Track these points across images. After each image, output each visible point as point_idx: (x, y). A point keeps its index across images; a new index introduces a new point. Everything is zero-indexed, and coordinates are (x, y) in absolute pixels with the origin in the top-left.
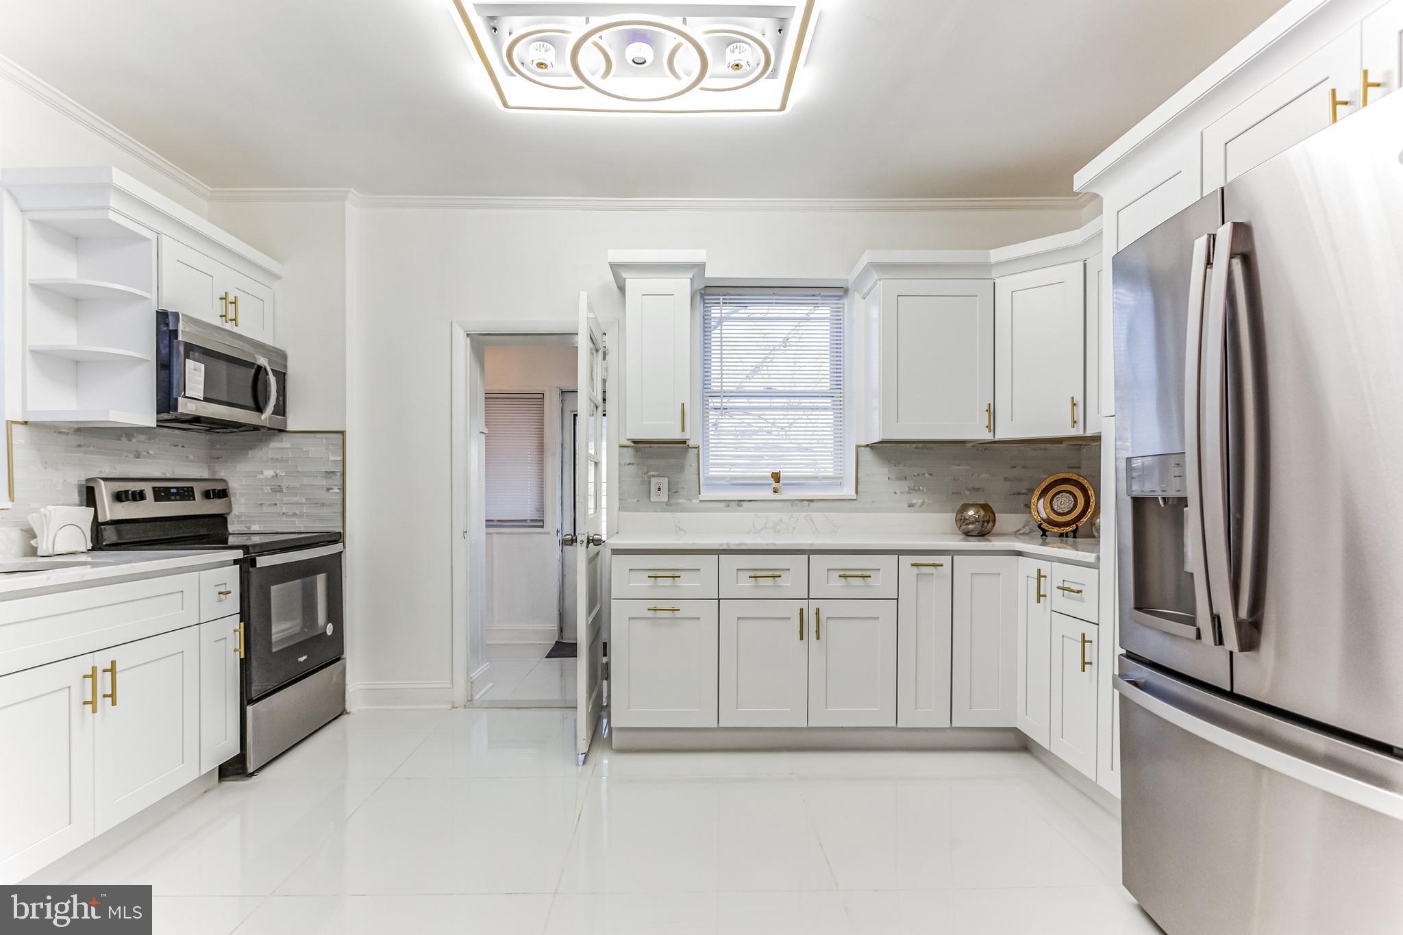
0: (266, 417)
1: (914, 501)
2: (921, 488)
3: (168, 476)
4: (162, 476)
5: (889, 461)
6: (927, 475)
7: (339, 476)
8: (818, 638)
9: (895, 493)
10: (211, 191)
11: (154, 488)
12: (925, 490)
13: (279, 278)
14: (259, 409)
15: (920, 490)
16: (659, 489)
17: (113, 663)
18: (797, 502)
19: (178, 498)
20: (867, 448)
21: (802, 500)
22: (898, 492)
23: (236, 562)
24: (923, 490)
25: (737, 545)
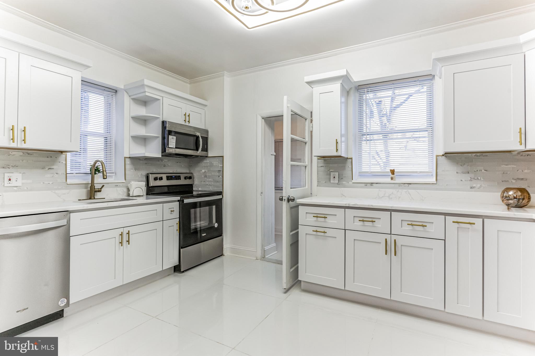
0: (199, 152)
1: (474, 185)
2: (479, 178)
3: (175, 172)
4: (173, 172)
5: (457, 163)
6: (483, 171)
7: (221, 172)
8: (395, 255)
9: (461, 180)
10: (190, 81)
11: (167, 176)
12: (482, 179)
13: (206, 106)
14: (197, 150)
15: (478, 179)
16: (334, 177)
17: (129, 231)
18: (402, 184)
19: (175, 179)
20: (443, 157)
21: (405, 183)
22: (463, 180)
23: (178, 201)
24: (480, 179)
25: (353, 205)
